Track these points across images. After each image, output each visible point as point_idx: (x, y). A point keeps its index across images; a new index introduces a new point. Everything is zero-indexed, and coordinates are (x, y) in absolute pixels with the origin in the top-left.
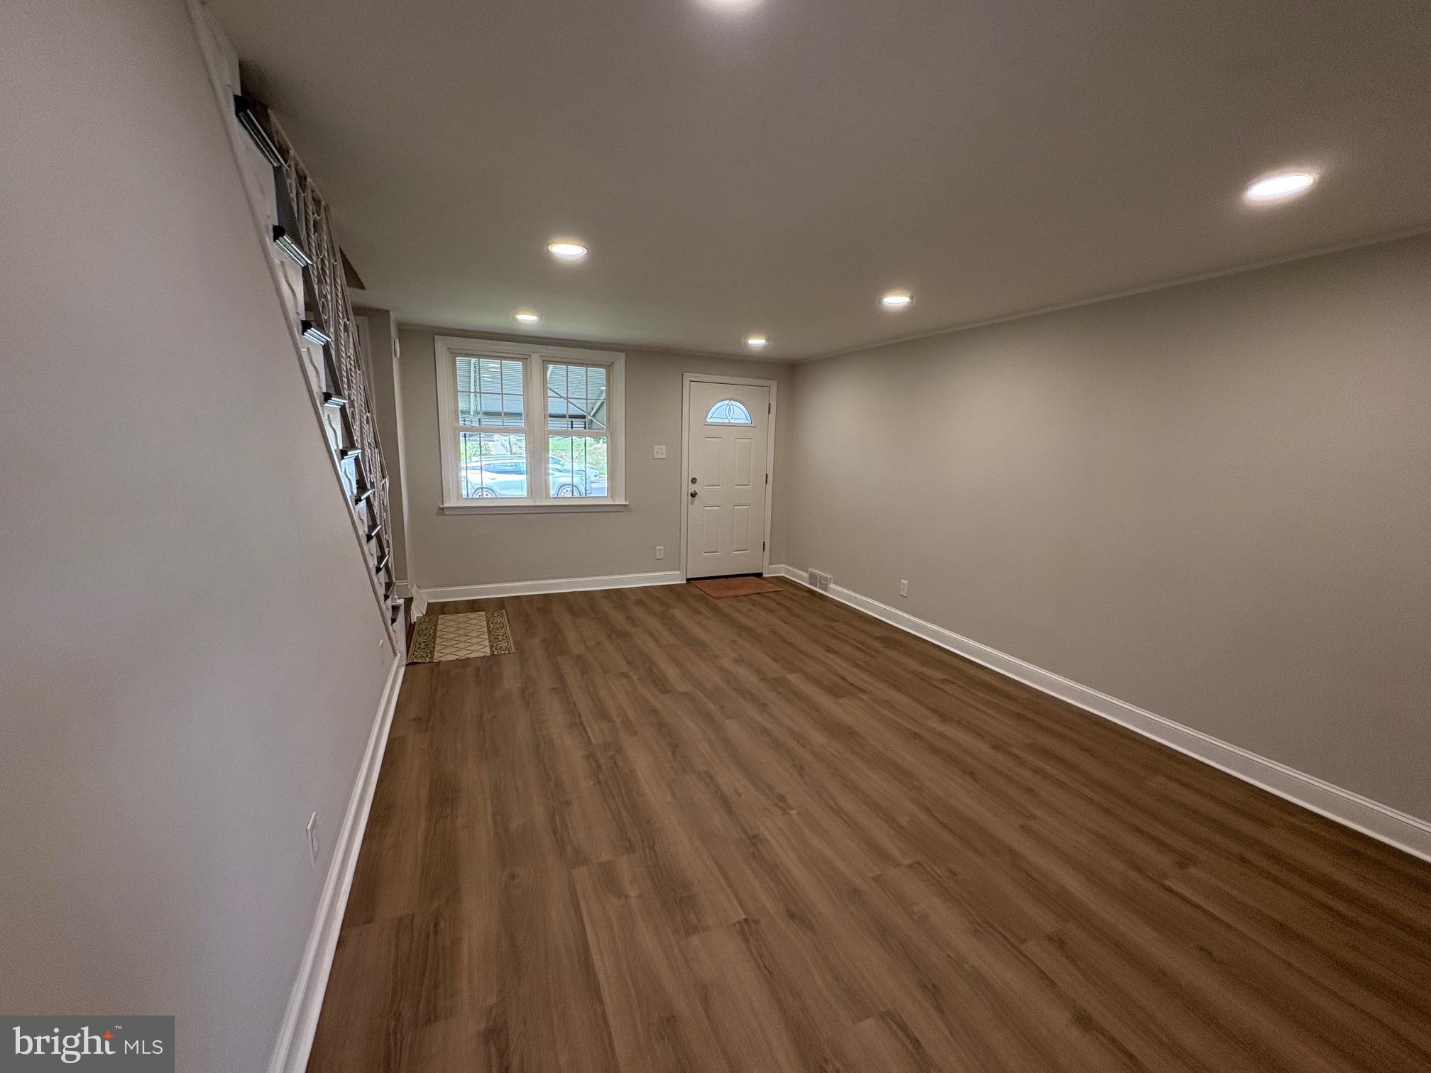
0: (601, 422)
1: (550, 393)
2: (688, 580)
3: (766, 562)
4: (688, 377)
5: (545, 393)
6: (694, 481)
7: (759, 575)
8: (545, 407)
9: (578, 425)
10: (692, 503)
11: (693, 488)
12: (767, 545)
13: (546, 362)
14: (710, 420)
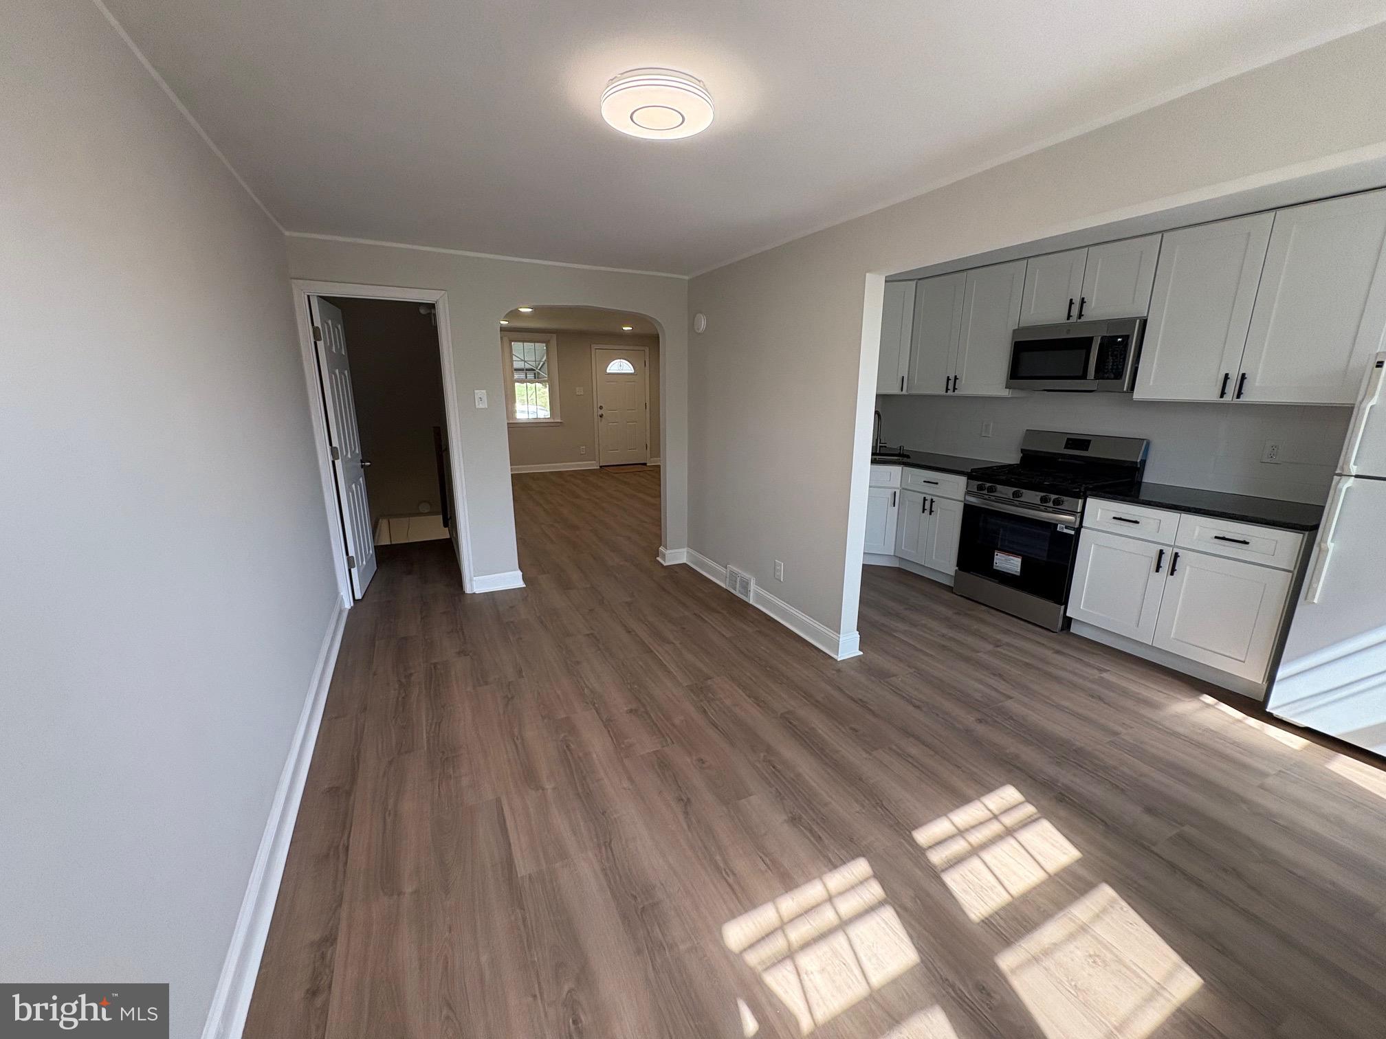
0: (544, 375)
1: (514, 358)
2: (601, 467)
3: (649, 455)
4: (594, 346)
5: (512, 358)
6: (601, 408)
7: (645, 464)
8: (512, 365)
9: (530, 376)
10: (601, 421)
11: (600, 412)
12: (649, 446)
13: (511, 341)
14: (608, 371)
